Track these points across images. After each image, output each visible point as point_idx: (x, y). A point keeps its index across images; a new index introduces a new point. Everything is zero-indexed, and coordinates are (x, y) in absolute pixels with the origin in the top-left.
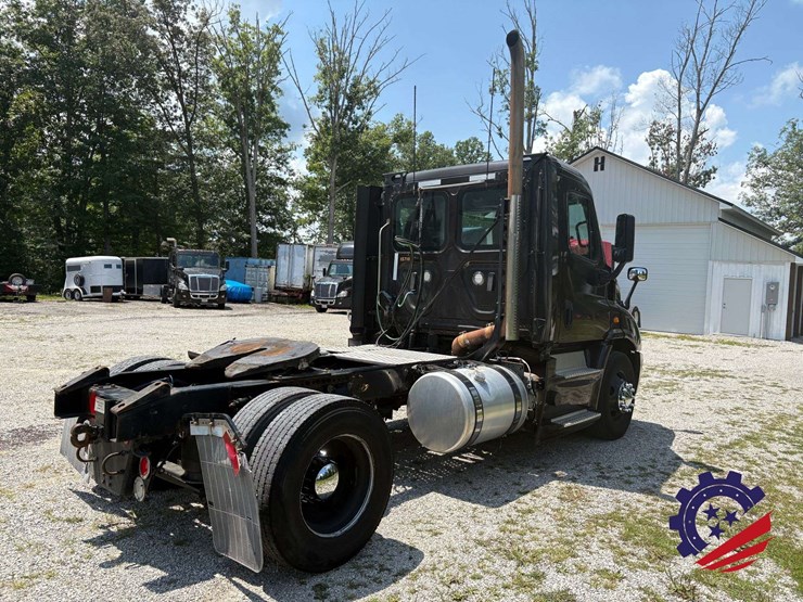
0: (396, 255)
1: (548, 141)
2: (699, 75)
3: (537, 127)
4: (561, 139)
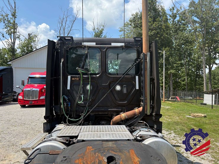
0: (69, 77)
1: (20, 41)
2: (64, 31)
3: (17, 36)
4: (24, 41)
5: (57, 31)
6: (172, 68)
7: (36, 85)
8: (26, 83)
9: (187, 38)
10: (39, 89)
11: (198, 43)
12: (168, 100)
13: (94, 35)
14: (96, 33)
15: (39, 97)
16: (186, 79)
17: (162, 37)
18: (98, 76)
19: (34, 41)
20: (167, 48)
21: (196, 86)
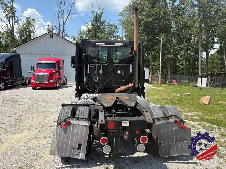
0: (89, 65)
1: (19, 26)
2: (63, 15)
3: (15, 21)
4: (23, 26)
5: (56, 15)
6: (169, 53)
7: (44, 70)
8: (35, 68)
9: (186, 23)
10: (48, 74)
11: (196, 28)
12: (165, 84)
13: (93, 19)
14: (95, 17)
15: (49, 81)
16: (184, 63)
17: (160, 23)
18: (106, 64)
19: (33, 25)
20: (165, 34)
21: (194, 70)
